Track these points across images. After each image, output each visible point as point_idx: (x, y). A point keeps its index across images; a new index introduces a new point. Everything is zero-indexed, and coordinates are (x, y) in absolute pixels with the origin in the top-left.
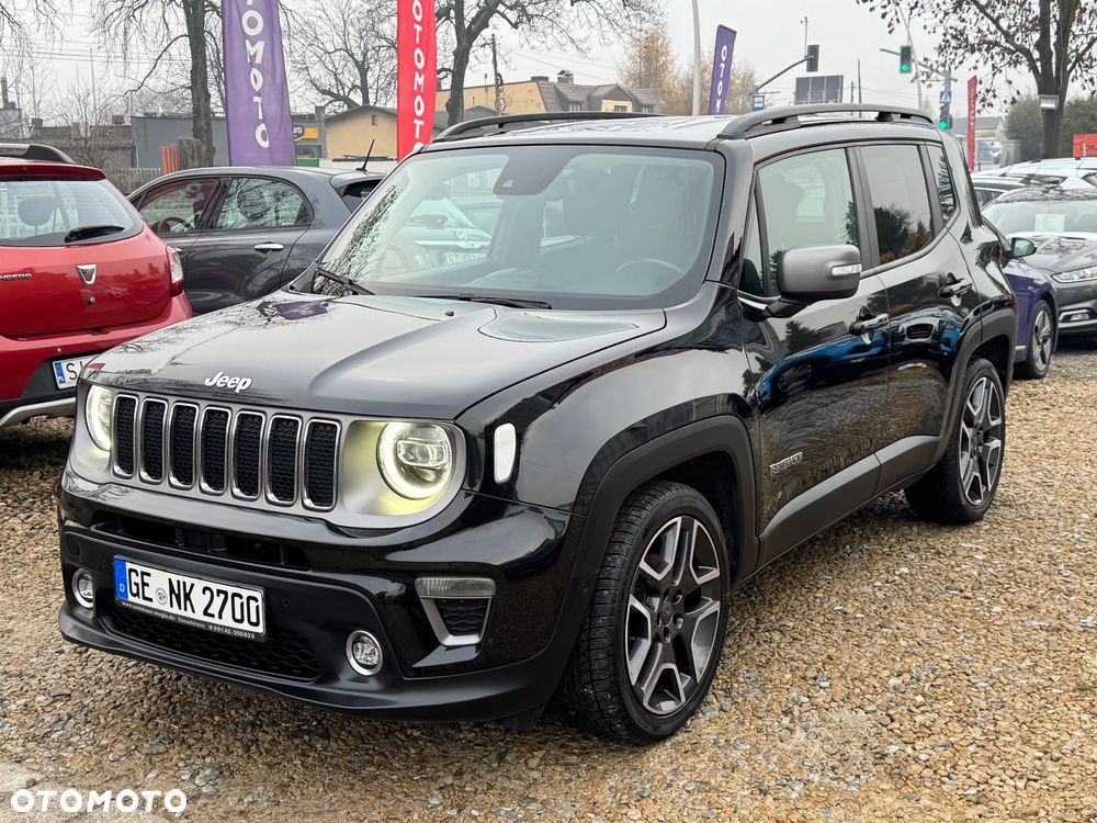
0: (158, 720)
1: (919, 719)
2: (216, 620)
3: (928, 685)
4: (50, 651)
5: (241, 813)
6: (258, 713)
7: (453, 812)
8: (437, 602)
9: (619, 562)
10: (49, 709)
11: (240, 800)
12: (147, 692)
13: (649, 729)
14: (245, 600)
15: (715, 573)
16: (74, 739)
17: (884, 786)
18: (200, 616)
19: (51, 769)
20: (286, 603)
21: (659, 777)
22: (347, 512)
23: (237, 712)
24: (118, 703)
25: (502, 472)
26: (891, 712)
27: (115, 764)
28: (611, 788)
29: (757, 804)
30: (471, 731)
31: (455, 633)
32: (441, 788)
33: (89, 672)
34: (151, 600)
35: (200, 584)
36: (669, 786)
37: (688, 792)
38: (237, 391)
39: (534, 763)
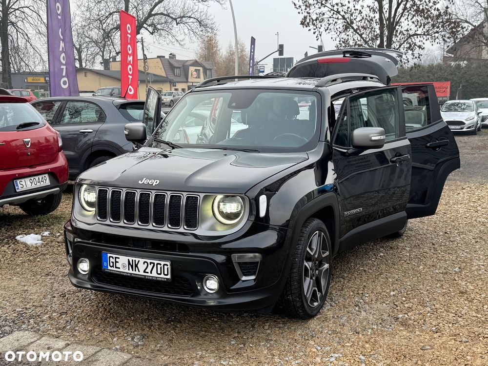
0: (108, 319)
1: (406, 305)
2: (149, 274)
3: (405, 294)
4: (49, 297)
5: (158, 350)
6: (149, 315)
7: (242, 346)
8: (239, 263)
9: (300, 248)
10: (60, 318)
11: (156, 346)
12: (99, 310)
13: (310, 312)
14: (162, 266)
15: (327, 253)
16: (77, 328)
17: (401, 329)
18: (142, 273)
19: (73, 339)
20: (180, 266)
21: (316, 330)
22: (202, 230)
23: (140, 315)
24: (89, 314)
25: (262, 213)
26: (396, 303)
27: (98, 336)
28: (299, 334)
29: (356, 337)
30: (237, 317)
31: (245, 275)
32: (234, 338)
33: (70, 303)
34: (119, 268)
35: (142, 261)
36: (322, 332)
37: (329, 334)
38: (154, 185)
39: (266, 327)
